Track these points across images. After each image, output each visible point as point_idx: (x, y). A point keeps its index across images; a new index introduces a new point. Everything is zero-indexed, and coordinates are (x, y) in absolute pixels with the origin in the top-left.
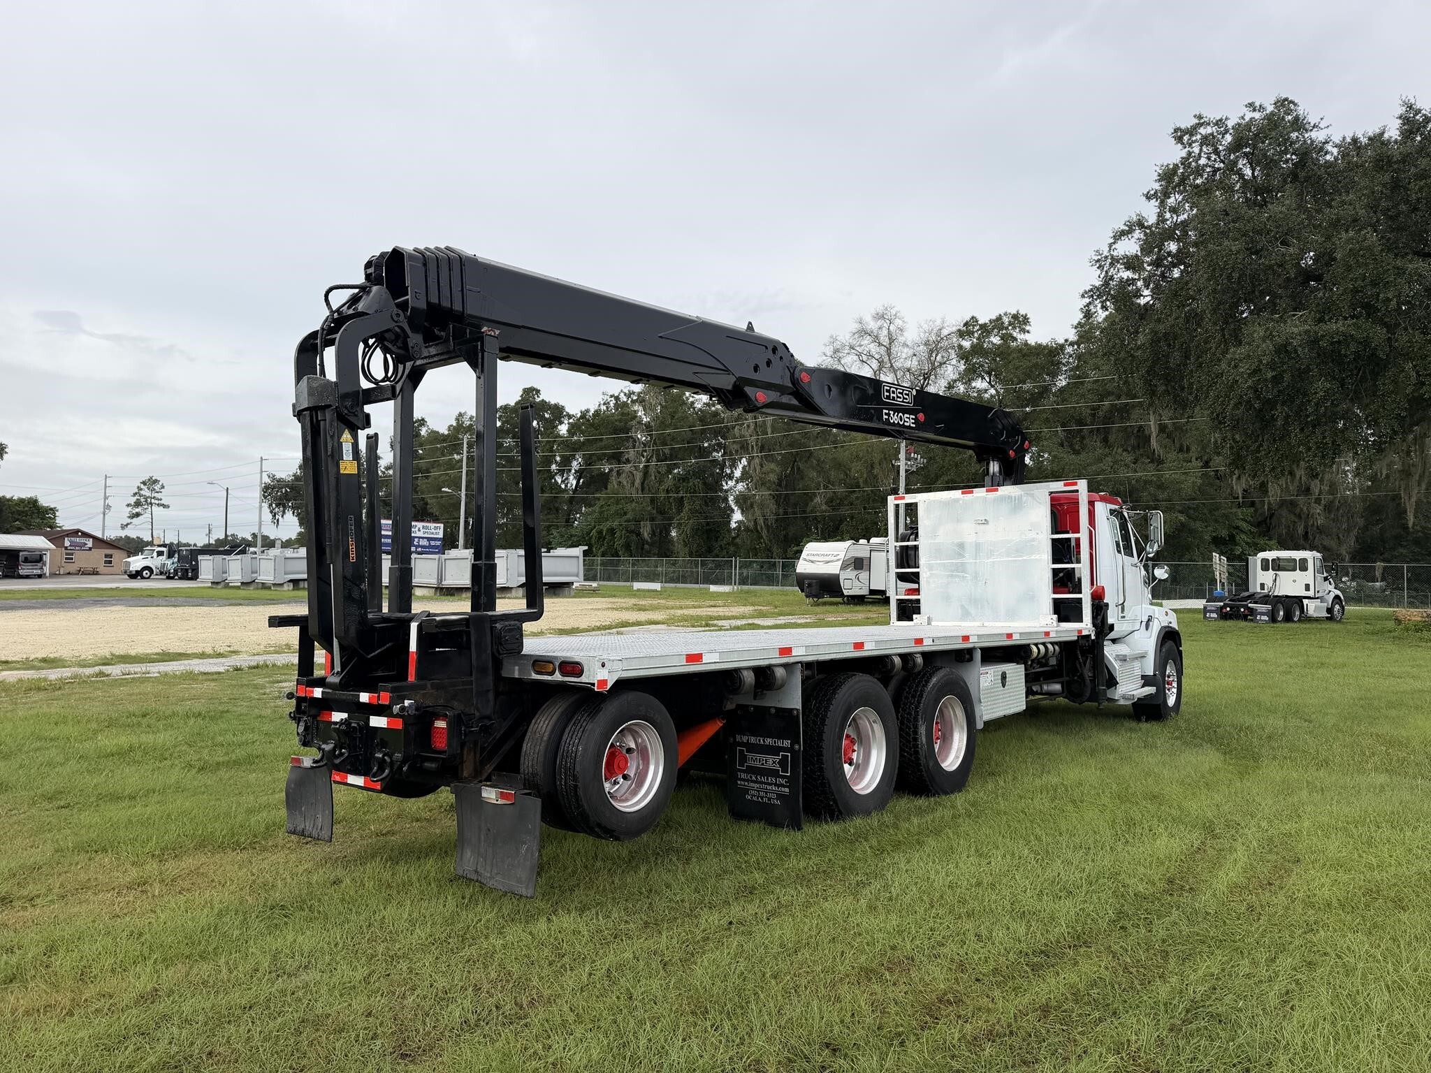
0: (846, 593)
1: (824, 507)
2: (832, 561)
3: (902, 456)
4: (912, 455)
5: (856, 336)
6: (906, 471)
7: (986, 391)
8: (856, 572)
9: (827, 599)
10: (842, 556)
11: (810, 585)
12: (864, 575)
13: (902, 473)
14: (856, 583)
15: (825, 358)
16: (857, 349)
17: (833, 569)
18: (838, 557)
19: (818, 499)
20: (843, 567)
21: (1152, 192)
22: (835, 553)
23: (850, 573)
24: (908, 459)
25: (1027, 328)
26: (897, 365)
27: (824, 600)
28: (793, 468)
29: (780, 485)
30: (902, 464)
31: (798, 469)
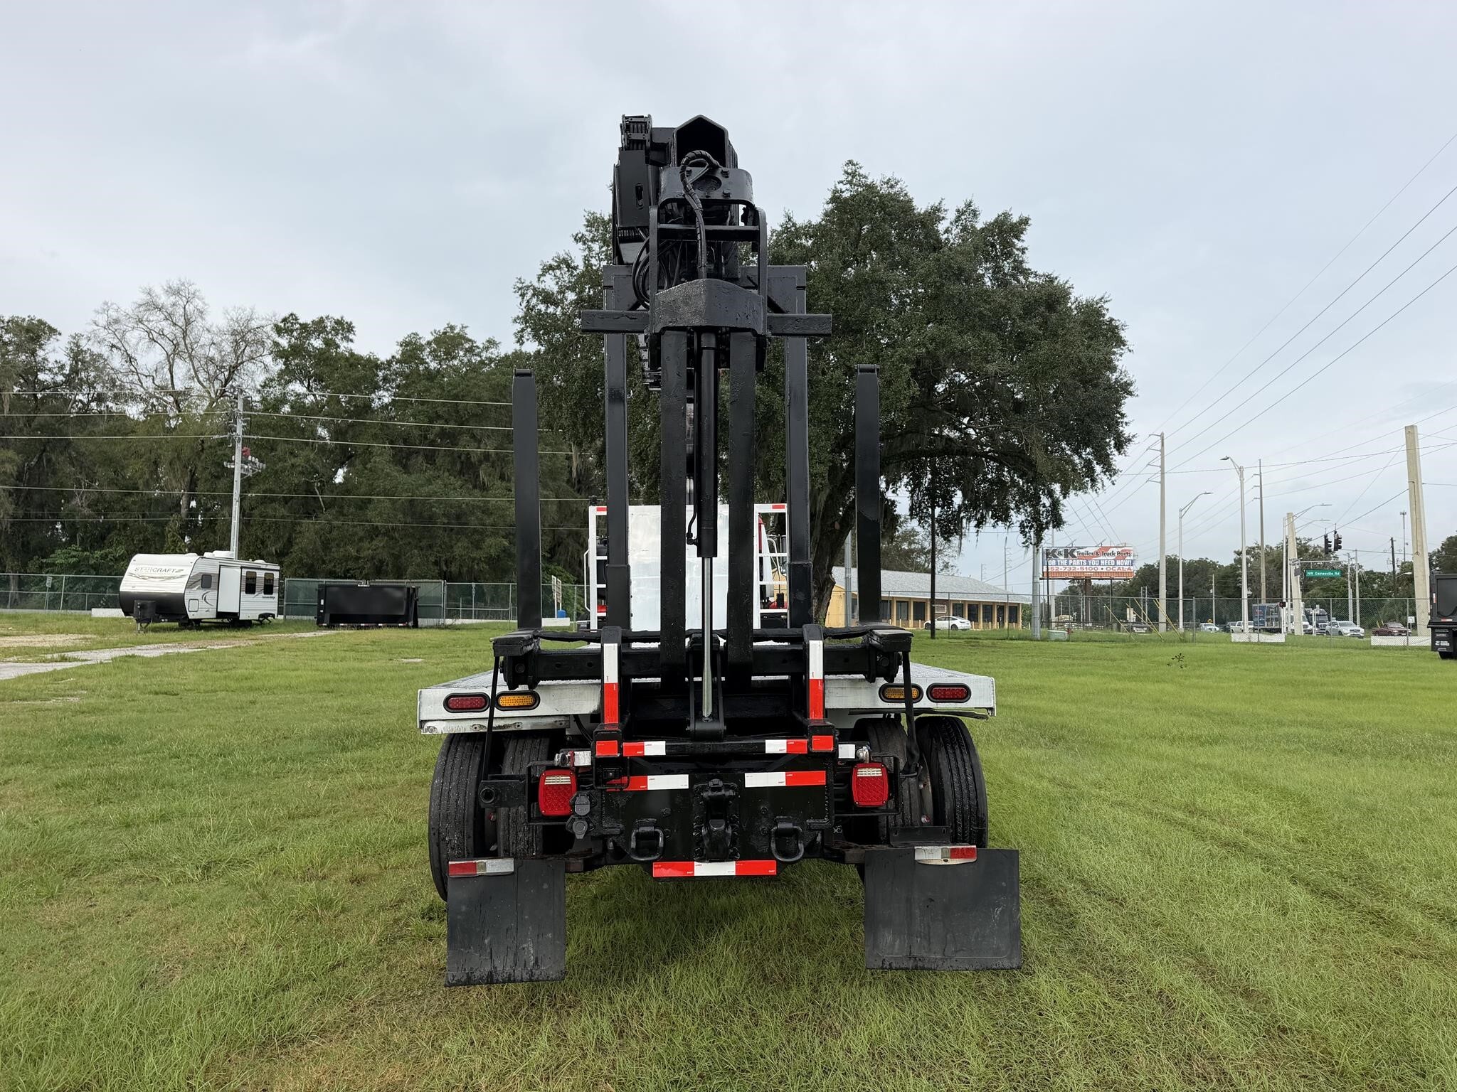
0: (191, 616)
1: (86, 511)
2: (174, 578)
3: (238, 457)
4: (250, 458)
5: (141, 309)
6: (242, 475)
7: (305, 396)
8: (202, 592)
9: (164, 623)
10: (187, 571)
11: (143, 607)
12: (211, 595)
13: (237, 478)
14: (203, 604)
15: (95, 327)
16: (146, 323)
17: (175, 587)
18: (182, 573)
19: (77, 501)
20: (190, 585)
21: (580, 235)
22: (178, 568)
23: (197, 593)
24: (244, 462)
25: (351, 336)
26: (199, 352)
27: (161, 624)
28: (40, 459)
29: (19, 478)
30: (238, 468)
31: (49, 461)
